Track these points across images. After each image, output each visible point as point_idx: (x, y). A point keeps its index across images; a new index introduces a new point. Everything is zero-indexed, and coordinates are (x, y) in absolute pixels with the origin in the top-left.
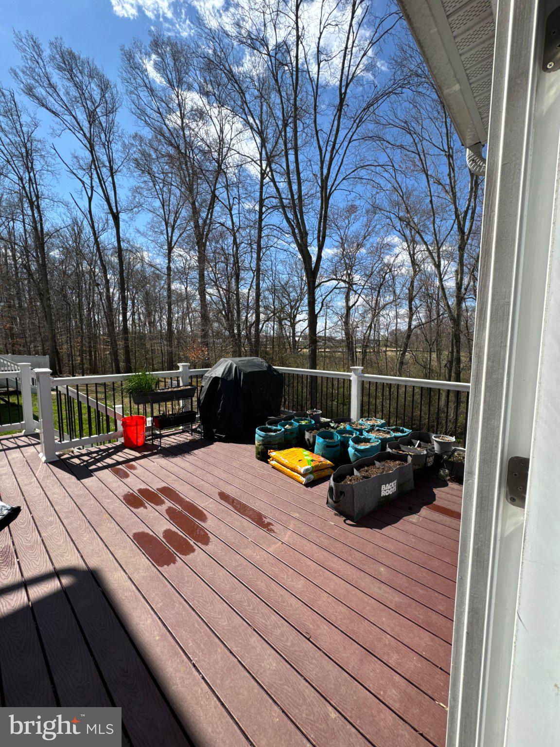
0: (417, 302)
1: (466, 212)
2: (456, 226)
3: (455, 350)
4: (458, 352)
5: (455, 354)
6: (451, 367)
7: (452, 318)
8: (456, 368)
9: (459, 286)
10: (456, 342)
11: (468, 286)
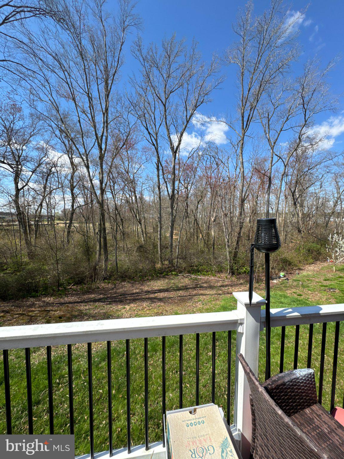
0: (76, 191)
1: (102, 136)
2: (96, 143)
3: (102, 223)
4: (104, 224)
5: (102, 226)
6: (101, 234)
7: (98, 202)
8: (103, 235)
9: (101, 182)
10: (102, 218)
11: (107, 183)
